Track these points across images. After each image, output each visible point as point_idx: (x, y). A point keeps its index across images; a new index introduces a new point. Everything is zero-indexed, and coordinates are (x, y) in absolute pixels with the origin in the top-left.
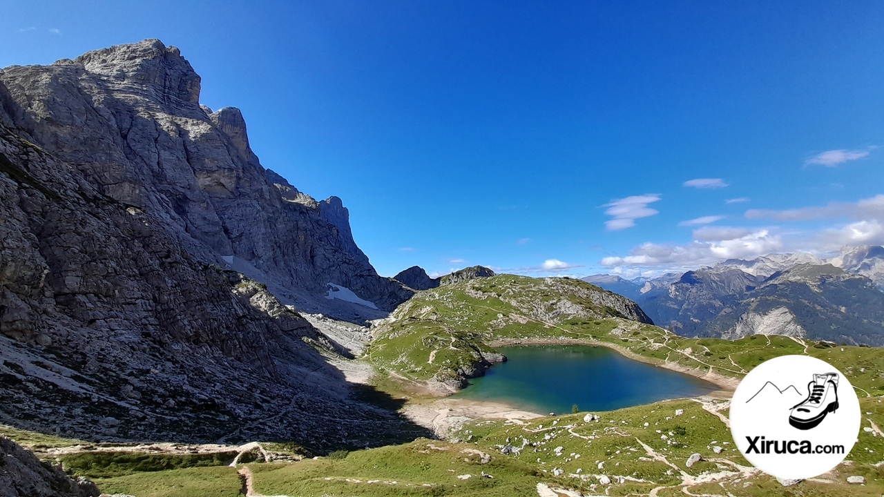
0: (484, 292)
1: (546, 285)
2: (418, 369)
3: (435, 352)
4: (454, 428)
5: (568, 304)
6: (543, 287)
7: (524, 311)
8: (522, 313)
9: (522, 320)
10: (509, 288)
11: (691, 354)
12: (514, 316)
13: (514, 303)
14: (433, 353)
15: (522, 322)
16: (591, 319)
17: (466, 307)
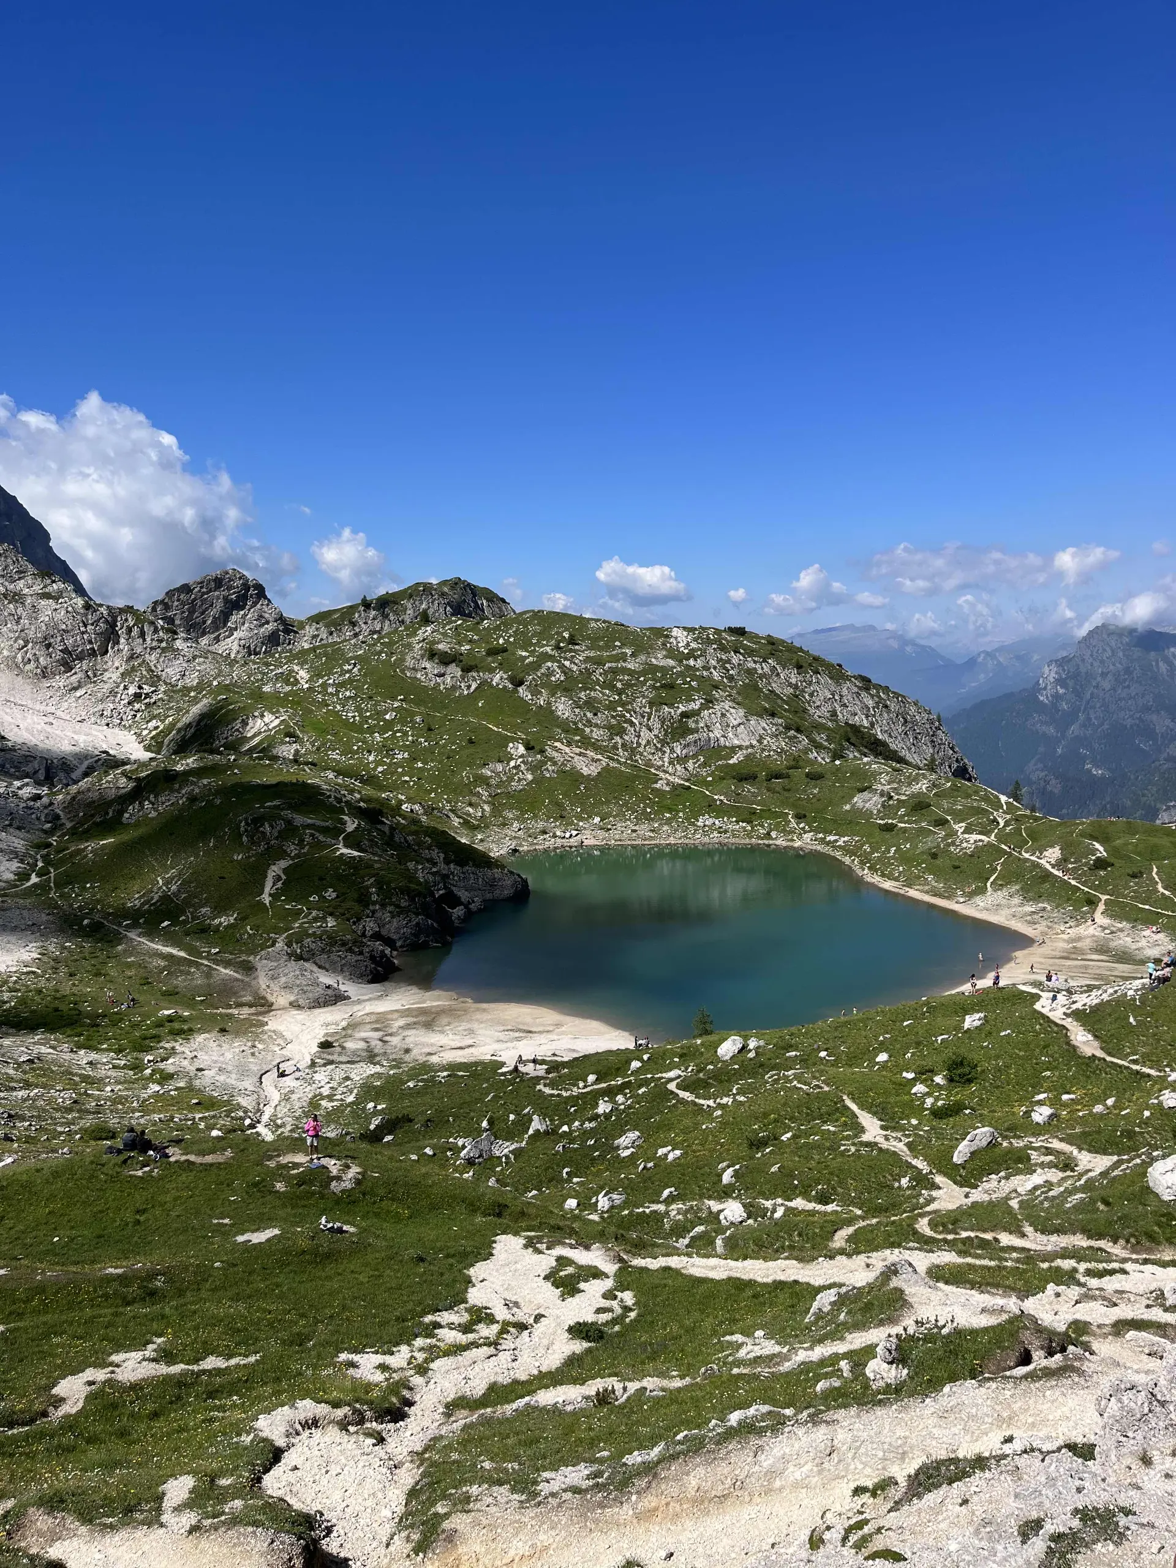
0: (466, 670)
1: (673, 653)
2: (224, 921)
3: (284, 864)
4: (330, 1098)
5: (736, 716)
6: (660, 659)
7: (597, 734)
8: (587, 742)
9: (587, 766)
10: (551, 658)
11: (1057, 865)
12: (562, 751)
13: (563, 708)
14: (276, 869)
15: (585, 771)
16: (796, 763)
17: (404, 717)
